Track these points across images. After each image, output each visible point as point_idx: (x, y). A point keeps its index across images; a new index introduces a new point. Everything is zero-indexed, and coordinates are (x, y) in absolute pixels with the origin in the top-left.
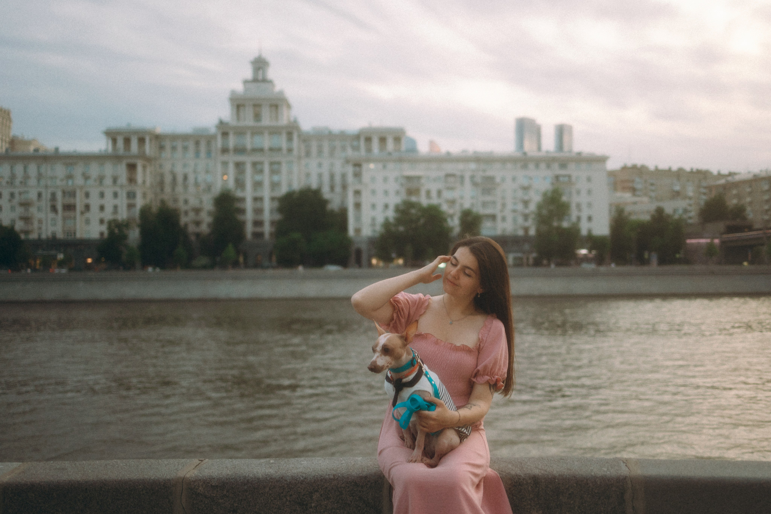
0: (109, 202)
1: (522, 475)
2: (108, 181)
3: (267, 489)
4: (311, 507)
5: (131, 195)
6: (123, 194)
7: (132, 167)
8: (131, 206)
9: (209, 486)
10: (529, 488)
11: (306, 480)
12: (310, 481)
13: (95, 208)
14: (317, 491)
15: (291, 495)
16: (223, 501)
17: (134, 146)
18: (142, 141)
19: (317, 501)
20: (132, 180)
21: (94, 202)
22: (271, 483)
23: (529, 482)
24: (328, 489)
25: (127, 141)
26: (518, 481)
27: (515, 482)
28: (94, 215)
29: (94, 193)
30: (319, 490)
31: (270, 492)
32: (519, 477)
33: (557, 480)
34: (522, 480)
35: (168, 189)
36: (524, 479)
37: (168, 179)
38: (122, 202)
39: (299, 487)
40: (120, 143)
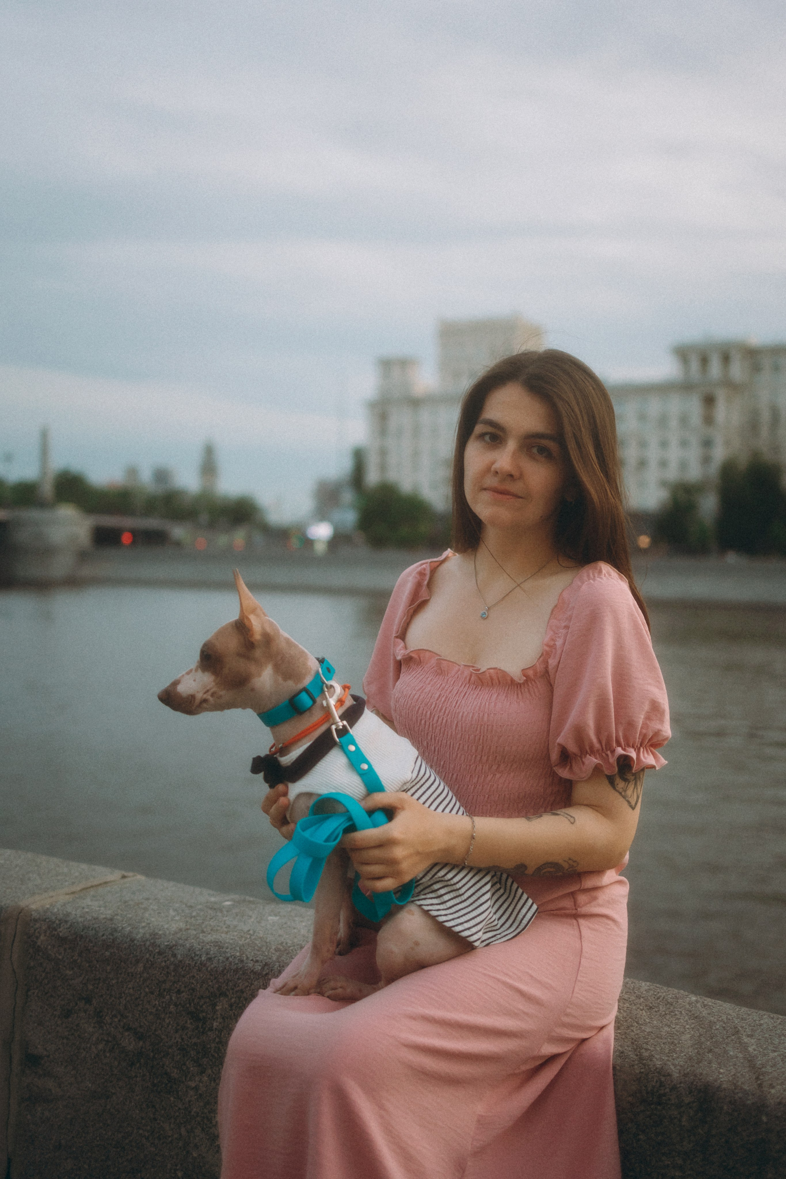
0: (674, 454)
1: (676, 1075)
2: (674, 423)
3: (140, 967)
4: (211, 1029)
5: (707, 443)
6: (694, 441)
7: (709, 401)
8: (706, 460)
9: (54, 934)
10: (684, 1119)
11: (208, 964)
12: (215, 969)
13: (653, 464)
14: (224, 994)
15: (179, 992)
16: (71, 972)
17: (715, 369)
18: (726, 359)
19: (223, 1018)
20: (709, 420)
21: (653, 454)
22: (148, 956)
23: (687, 1100)
24: (245, 995)
25: (704, 361)
26: (655, 1090)
27: (647, 1093)
28: (653, 475)
29: (653, 441)
30: (228, 993)
31: (145, 975)
32: (663, 1079)
33: (764, 1119)
34: (667, 1090)
35: (765, 432)
36: (674, 1088)
37: (766, 416)
38: (694, 454)
39: (194, 977)
40: (695, 365)
